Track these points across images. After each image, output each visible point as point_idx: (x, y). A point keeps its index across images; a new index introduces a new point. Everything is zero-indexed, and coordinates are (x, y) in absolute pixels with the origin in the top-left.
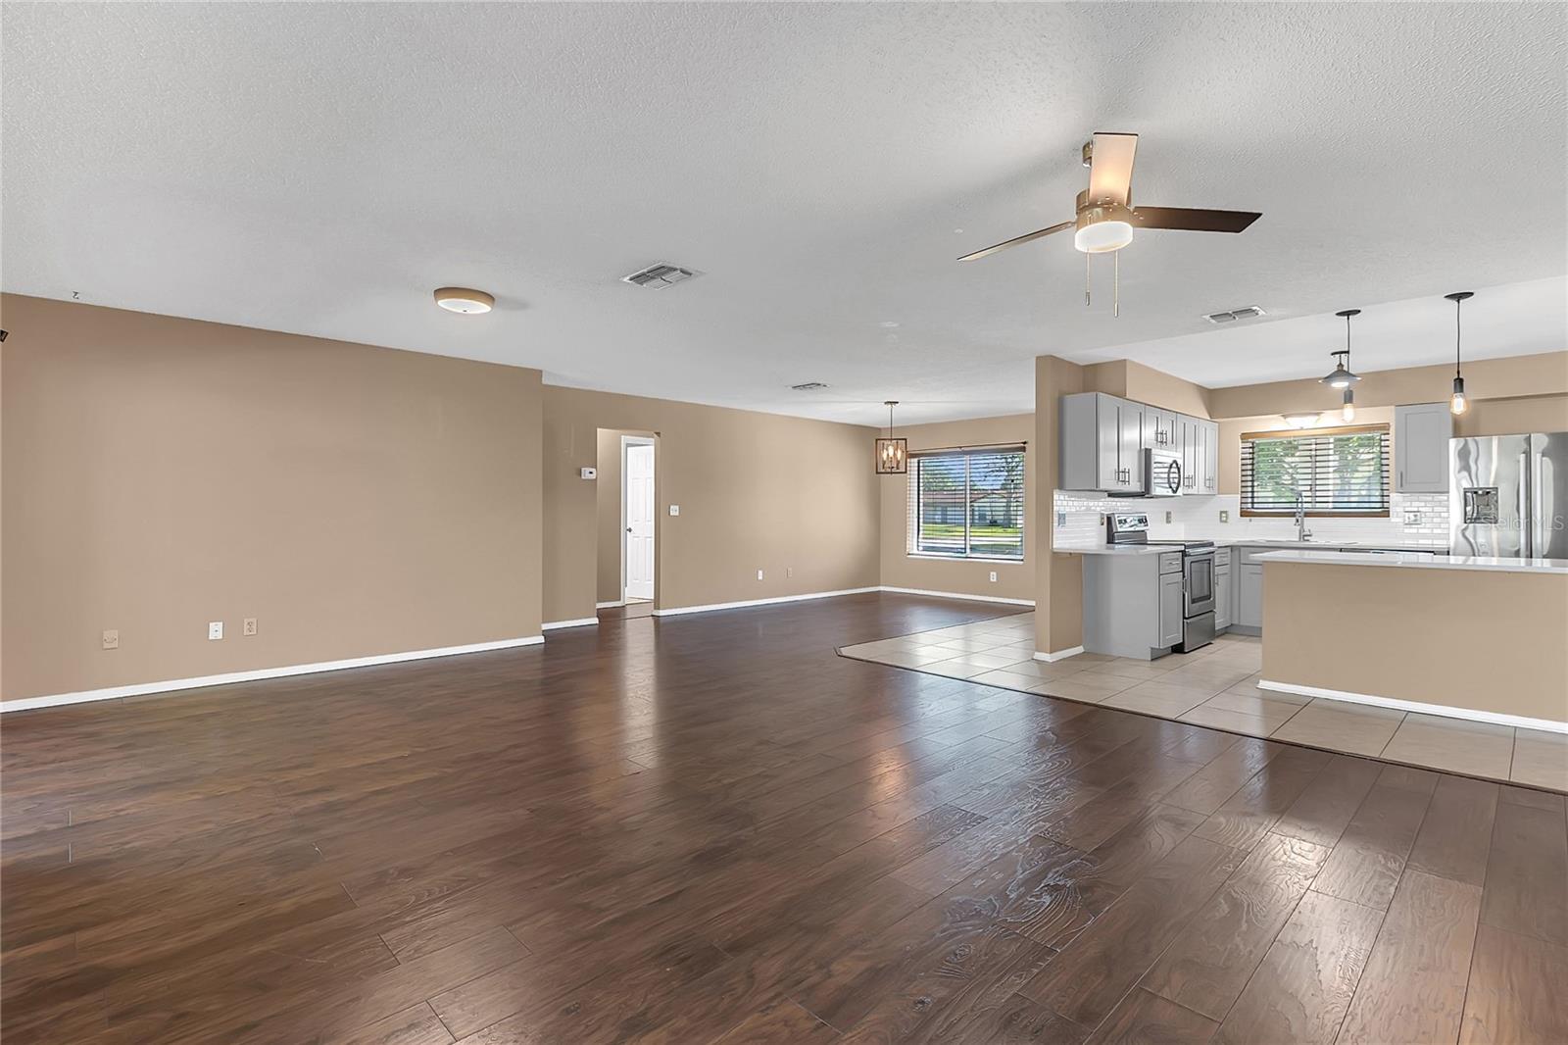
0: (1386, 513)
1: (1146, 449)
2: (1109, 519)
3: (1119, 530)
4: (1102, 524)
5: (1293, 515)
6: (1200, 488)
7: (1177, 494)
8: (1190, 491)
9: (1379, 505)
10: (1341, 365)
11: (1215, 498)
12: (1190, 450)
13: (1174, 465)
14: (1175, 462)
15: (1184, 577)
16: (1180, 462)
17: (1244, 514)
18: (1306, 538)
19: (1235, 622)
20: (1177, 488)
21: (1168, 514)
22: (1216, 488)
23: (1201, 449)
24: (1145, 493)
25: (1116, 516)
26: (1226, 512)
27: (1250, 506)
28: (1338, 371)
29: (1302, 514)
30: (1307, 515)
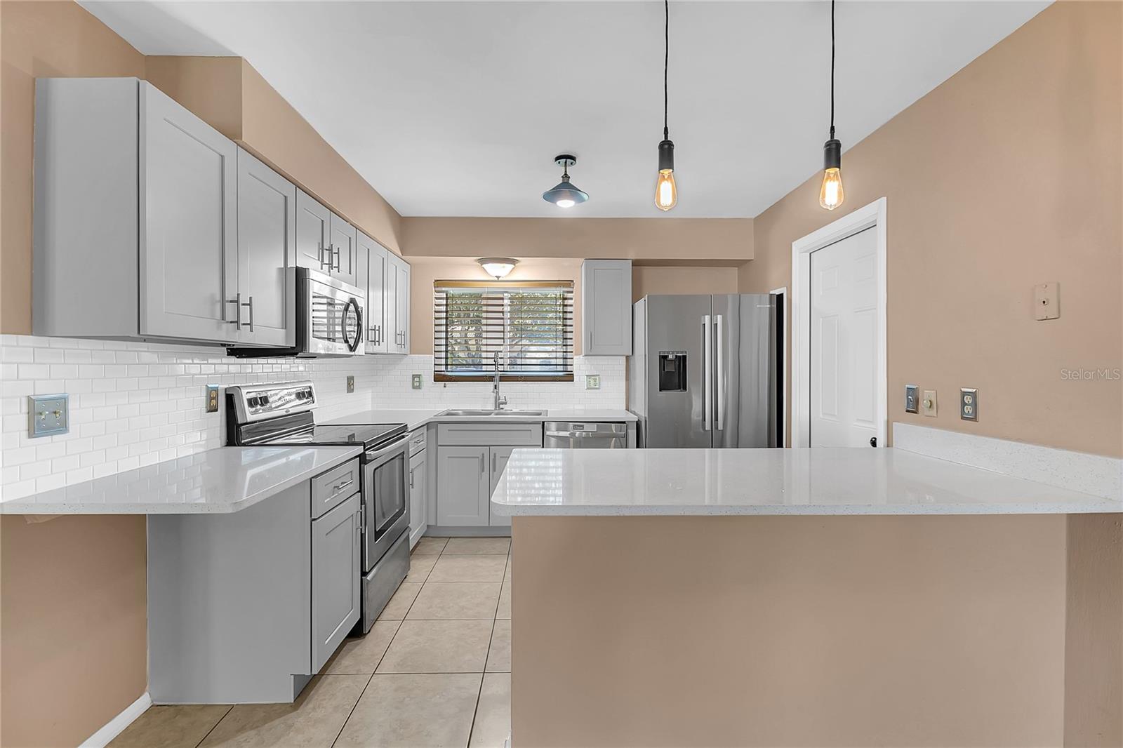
0: (569, 378)
1: (297, 269)
2: (230, 399)
3: (250, 418)
4: (213, 409)
5: (491, 379)
6: (388, 345)
7: (357, 352)
8: (377, 349)
9: (560, 368)
10: (566, 176)
11: (406, 359)
12: (376, 295)
13: (352, 307)
14: (353, 301)
15: (363, 502)
16: (362, 303)
17: (439, 378)
18: (501, 406)
19: (432, 523)
20: (356, 343)
21: (350, 380)
22: (408, 346)
23: (390, 294)
24: (297, 349)
25: (244, 391)
26: (419, 376)
27: (443, 368)
28: (563, 183)
29: (498, 378)
30: (503, 379)
